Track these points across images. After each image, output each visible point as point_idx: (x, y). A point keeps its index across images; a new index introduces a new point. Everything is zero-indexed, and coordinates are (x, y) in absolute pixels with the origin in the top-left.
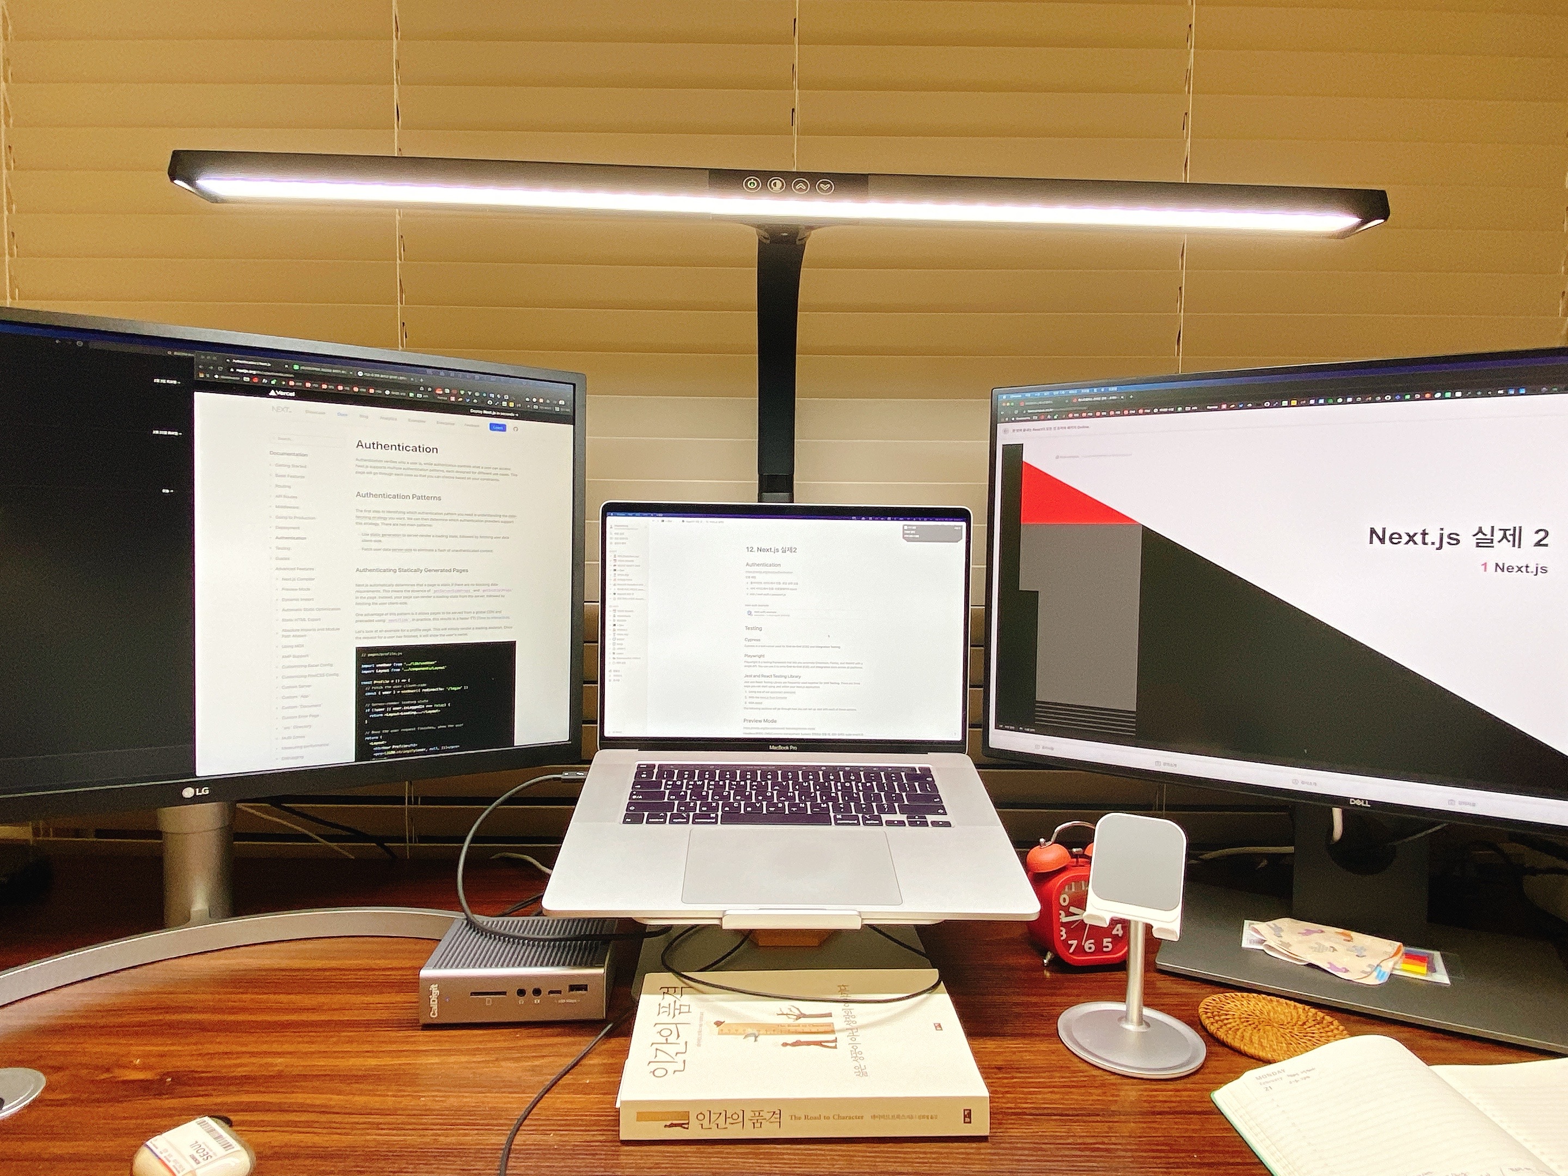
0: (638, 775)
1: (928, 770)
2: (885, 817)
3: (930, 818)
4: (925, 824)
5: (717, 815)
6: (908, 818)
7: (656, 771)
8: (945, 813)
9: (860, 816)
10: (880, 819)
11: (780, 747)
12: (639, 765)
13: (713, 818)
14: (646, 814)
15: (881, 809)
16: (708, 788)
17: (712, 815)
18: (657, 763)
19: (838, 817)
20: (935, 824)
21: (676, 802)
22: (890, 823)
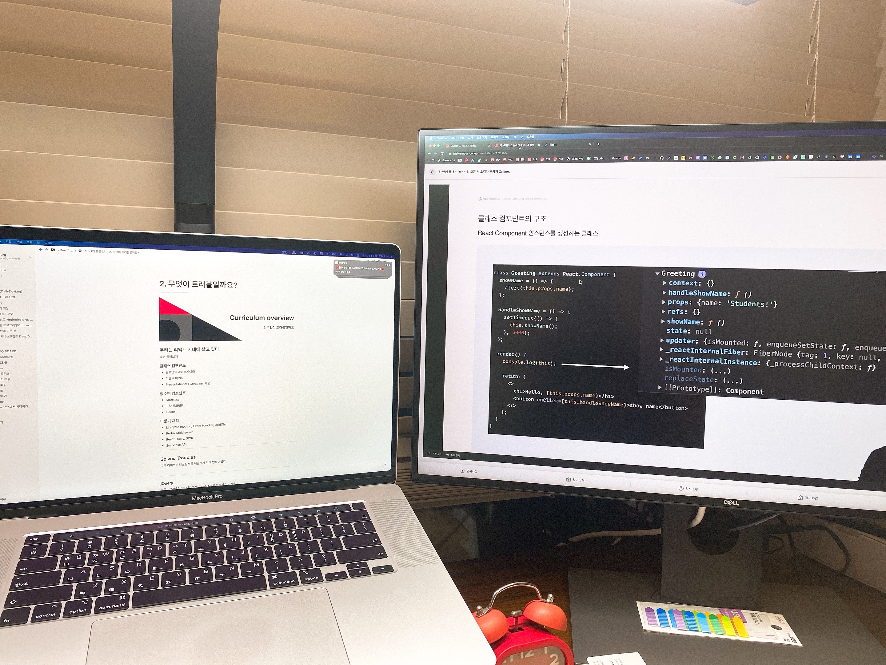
0: (25, 552)
1: (361, 505)
2: (325, 570)
3: (372, 564)
4: (366, 572)
5: (128, 596)
6: (348, 567)
7: (50, 544)
8: (385, 556)
9: (297, 572)
10: (318, 572)
11: (203, 497)
12: (28, 538)
13: (122, 601)
14: (32, 607)
15: (320, 562)
16: (117, 560)
17: (121, 598)
18: (52, 533)
19: (273, 577)
20: (378, 570)
21: (75, 585)
22: (331, 577)
